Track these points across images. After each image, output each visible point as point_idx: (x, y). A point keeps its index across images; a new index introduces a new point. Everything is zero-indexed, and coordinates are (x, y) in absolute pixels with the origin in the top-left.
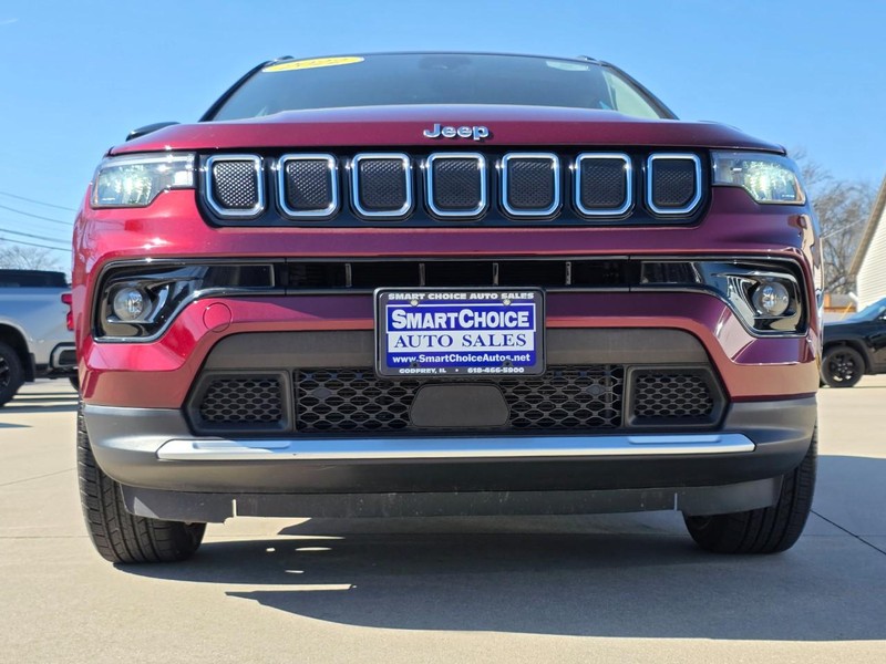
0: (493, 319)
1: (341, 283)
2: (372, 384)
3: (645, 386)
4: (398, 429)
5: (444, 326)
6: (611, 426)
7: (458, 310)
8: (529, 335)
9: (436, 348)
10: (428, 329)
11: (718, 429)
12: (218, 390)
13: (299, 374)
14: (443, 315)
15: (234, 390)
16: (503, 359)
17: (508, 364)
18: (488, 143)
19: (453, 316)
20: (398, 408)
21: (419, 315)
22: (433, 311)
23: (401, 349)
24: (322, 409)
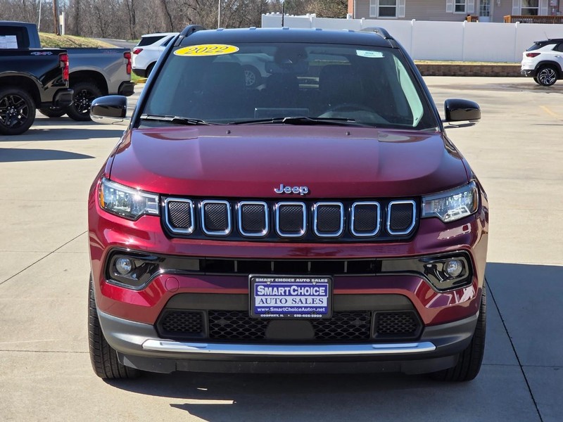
0: (307, 291)
1: (232, 270)
2: (247, 319)
3: (382, 319)
4: (259, 340)
5: (283, 294)
6: (365, 339)
7: (290, 286)
8: (325, 299)
9: (279, 304)
10: (275, 295)
11: (417, 340)
12: (172, 317)
13: (211, 313)
14: (282, 288)
15: (179, 318)
16: (311, 310)
17: (314, 313)
18: (307, 197)
19: (287, 289)
20: (259, 330)
21: (271, 289)
22: (278, 287)
23: (261, 305)
24: (222, 329)
